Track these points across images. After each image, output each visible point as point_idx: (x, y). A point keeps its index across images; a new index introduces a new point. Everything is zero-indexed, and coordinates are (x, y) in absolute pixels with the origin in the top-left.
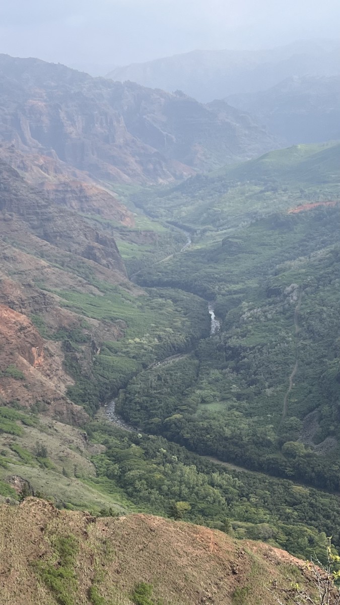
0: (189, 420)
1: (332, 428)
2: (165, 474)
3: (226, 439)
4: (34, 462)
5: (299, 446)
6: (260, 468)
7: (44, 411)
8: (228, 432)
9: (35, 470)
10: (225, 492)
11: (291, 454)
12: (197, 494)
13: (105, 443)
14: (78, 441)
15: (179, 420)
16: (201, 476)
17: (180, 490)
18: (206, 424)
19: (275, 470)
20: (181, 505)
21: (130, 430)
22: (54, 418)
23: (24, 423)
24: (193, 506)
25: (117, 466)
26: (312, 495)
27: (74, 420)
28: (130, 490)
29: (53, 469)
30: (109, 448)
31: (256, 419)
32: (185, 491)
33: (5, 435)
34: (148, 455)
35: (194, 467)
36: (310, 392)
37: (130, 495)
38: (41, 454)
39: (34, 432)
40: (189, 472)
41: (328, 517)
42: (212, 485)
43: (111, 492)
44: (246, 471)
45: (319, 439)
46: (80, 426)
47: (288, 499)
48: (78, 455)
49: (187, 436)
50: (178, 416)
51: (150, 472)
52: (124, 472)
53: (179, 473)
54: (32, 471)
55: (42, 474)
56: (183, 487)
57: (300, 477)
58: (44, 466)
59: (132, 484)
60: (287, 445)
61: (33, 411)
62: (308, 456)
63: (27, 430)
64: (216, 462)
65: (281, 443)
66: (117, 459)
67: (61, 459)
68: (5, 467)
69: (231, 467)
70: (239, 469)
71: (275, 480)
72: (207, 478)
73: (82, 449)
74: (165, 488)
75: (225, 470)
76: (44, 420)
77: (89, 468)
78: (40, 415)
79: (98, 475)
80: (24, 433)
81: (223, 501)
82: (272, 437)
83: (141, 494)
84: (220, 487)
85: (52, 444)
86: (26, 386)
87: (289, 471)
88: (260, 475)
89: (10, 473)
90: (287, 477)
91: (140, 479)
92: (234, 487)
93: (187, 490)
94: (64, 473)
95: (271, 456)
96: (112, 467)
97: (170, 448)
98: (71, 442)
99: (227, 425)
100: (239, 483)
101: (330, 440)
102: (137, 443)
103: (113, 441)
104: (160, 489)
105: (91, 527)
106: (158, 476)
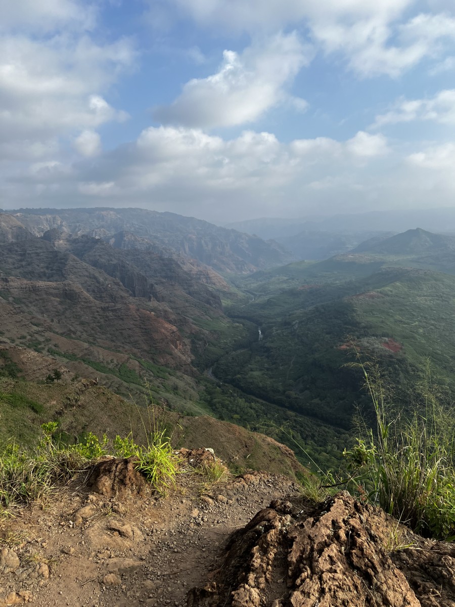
0: (244, 378)
1: (308, 386)
2: (230, 402)
3: (260, 388)
4: (172, 392)
5: (293, 394)
6: (274, 402)
7: (180, 370)
8: (261, 385)
9: (171, 395)
10: (257, 412)
11: (288, 397)
12: (243, 412)
13: (205, 386)
14: (193, 384)
15: (239, 378)
16: (247, 404)
17: (236, 409)
18: (251, 381)
19: (281, 404)
20: (236, 416)
21: (217, 381)
22: (183, 373)
23: (169, 374)
24: (241, 417)
25: (209, 397)
26: (296, 416)
27: (192, 374)
28: (214, 407)
29: (180, 396)
30: (207, 388)
31: (274, 380)
32: (238, 410)
33: (160, 379)
34: (223, 393)
35: (244, 399)
36: (300, 370)
37: (214, 410)
38: (175, 389)
39: (174, 378)
40: (241, 402)
41: (302, 427)
42: (251, 408)
43: (205, 408)
44: (267, 403)
45: (302, 391)
46: (195, 377)
47: (285, 417)
48: (192, 390)
49: (242, 385)
50: (239, 376)
51: (224, 400)
52: (212, 399)
53: (236, 402)
54: (170, 396)
55: (174, 397)
56: (238, 408)
57: (292, 408)
58: (176, 394)
59: (215, 405)
60: (287, 392)
61: (174, 369)
62: (296, 398)
63: (171, 377)
64: (254, 398)
65: (284, 392)
66: (210, 393)
67: (184, 391)
68: (158, 393)
69: (261, 401)
70: (264, 402)
71: (280, 408)
72: (249, 405)
73: (195, 388)
74: (229, 408)
75: (258, 402)
76: (179, 374)
77: (196, 396)
78: (177, 371)
79: (200, 400)
80: (169, 378)
81: (255, 416)
82: (281, 388)
83: (219, 410)
84: (254, 409)
85: (181, 384)
86: (173, 358)
87: (287, 404)
88: (274, 406)
89: (160, 396)
90: (286, 407)
91: (219, 403)
92: (261, 410)
93: (239, 410)
94: (185, 398)
95: (280, 397)
96: (207, 397)
97: (234, 390)
98: (190, 384)
99: (261, 382)
100: (263, 408)
101: (307, 392)
102: (220, 387)
103: (209, 385)
104: (227, 408)
105: (181, 420)
106: (227, 402)
